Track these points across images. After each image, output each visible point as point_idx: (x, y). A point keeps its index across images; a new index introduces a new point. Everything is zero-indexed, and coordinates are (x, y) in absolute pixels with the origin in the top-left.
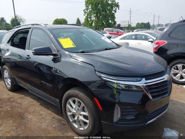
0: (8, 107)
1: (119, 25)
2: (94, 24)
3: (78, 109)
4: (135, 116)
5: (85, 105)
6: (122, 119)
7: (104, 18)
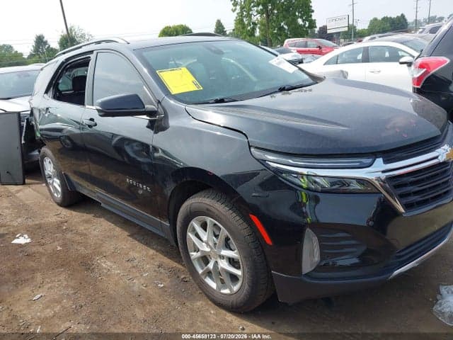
0: (56, 243)
1: (324, 29)
2: (258, 30)
3: (215, 244)
4: (359, 257)
5: (231, 235)
6: (324, 265)
7: (284, 13)
